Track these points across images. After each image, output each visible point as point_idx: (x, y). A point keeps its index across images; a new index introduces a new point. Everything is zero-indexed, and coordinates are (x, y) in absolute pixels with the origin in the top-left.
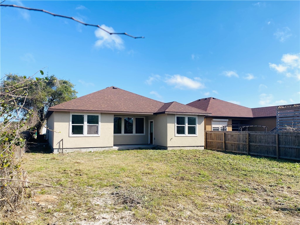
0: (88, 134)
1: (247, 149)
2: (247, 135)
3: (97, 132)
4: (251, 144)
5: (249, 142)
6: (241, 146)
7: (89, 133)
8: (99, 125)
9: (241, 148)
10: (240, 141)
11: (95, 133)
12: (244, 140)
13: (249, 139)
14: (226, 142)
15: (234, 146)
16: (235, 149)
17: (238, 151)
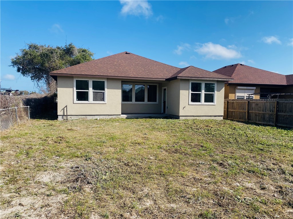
0: (93, 100)
1: (274, 119)
2: (275, 104)
3: (103, 99)
4: (279, 114)
5: (278, 111)
6: (267, 116)
7: (95, 99)
8: (105, 92)
9: (267, 119)
10: (266, 110)
11: (101, 100)
12: (271, 109)
13: (277, 108)
14: (250, 112)
15: (259, 116)
16: (260, 120)
17: (263, 122)
